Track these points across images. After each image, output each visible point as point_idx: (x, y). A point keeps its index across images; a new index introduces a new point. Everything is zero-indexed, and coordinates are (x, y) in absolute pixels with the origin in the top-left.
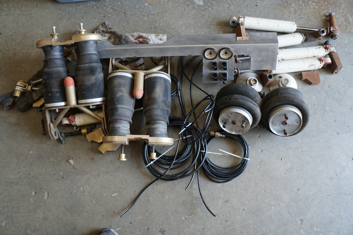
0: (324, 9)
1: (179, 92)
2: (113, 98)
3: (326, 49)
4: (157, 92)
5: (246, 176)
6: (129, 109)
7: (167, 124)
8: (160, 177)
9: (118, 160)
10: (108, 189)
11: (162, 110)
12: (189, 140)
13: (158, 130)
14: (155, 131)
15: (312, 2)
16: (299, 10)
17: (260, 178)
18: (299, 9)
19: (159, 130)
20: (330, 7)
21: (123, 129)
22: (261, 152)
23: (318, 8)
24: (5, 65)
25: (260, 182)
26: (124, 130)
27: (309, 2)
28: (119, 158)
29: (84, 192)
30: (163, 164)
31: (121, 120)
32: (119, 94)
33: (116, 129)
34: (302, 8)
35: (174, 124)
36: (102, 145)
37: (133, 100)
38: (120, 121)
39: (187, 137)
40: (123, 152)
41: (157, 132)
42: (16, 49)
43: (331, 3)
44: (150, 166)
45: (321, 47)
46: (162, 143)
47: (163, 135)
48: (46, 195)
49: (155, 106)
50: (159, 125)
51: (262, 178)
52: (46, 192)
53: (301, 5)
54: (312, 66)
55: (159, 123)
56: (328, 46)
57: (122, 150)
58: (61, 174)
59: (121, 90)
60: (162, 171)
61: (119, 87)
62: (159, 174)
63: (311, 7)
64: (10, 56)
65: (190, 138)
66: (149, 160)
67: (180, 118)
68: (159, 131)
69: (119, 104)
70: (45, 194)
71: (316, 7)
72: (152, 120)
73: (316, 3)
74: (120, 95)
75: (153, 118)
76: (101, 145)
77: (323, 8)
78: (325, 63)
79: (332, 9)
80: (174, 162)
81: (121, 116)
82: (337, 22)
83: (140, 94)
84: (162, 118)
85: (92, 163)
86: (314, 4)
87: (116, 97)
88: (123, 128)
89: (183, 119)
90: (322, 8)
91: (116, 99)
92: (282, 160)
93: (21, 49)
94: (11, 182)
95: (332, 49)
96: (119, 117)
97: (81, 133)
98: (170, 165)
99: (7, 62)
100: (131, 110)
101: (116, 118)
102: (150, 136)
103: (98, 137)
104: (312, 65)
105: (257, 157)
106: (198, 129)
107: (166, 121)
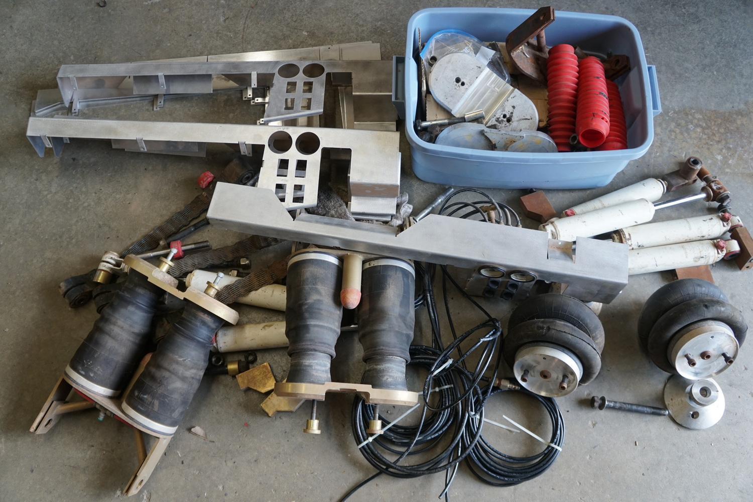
0: (719, 142)
1: (429, 295)
2: (301, 306)
3: (725, 222)
4: (389, 298)
5: (562, 477)
6: (331, 329)
7: (407, 361)
8: (387, 469)
9: (305, 431)
10: (275, 491)
11: (399, 334)
12: (446, 394)
13: (389, 374)
14: (383, 376)
15: (695, 127)
16: (669, 141)
17: (592, 481)
18: (669, 138)
19: (391, 374)
20: (731, 138)
21: (318, 370)
22: (592, 427)
23: (707, 139)
24: (77, 221)
25: (590, 491)
26: (320, 372)
27: (688, 125)
28: (305, 428)
29: (226, 495)
30: (393, 443)
31: (315, 350)
32: (313, 298)
33: (305, 368)
34: (676, 137)
35: (417, 361)
36: (269, 398)
37: (340, 311)
38: (312, 352)
39: (444, 389)
40: (315, 415)
41: (388, 378)
42: (101, 191)
43: (732, 130)
44: (366, 447)
45: (714, 216)
46: (397, 401)
47: (398, 386)
48: (145, 497)
49: (384, 326)
50: (391, 363)
51: (595, 482)
52: (146, 491)
53: (673, 131)
54: (701, 259)
55: (390, 361)
56: (727, 215)
57: (312, 413)
58: (180, 455)
59: (316, 288)
60: (391, 459)
61: (314, 284)
62: (385, 463)
63: (694, 135)
64: (89, 205)
65: (449, 390)
66: (365, 434)
67: (429, 348)
68: (390, 376)
69: (312, 318)
70: (143, 496)
71: (702, 137)
72: (377, 355)
73: (703, 128)
74: (315, 300)
75: (379, 350)
76: (267, 399)
77: (717, 139)
78: (727, 251)
79: (735, 141)
80: (416, 439)
81: (316, 343)
82: (745, 168)
83: (356, 299)
84: (397, 351)
85: (245, 435)
86: (699, 130)
87: (306, 304)
88: (318, 367)
89: (434, 350)
90: (714, 138)
91: (306, 307)
92: (636, 445)
93: (111, 191)
94: (72, 465)
95: (736, 220)
96: (311, 345)
97: (227, 370)
98: (408, 445)
99: (83, 217)
100: (335, 331)
101: (306, 347)
102: (373, 387)
103: (260, 381)
104: (702, 257)
105: (584, 437)
106: (466, 372)
107: (406, 356)
